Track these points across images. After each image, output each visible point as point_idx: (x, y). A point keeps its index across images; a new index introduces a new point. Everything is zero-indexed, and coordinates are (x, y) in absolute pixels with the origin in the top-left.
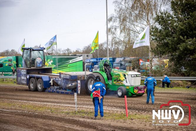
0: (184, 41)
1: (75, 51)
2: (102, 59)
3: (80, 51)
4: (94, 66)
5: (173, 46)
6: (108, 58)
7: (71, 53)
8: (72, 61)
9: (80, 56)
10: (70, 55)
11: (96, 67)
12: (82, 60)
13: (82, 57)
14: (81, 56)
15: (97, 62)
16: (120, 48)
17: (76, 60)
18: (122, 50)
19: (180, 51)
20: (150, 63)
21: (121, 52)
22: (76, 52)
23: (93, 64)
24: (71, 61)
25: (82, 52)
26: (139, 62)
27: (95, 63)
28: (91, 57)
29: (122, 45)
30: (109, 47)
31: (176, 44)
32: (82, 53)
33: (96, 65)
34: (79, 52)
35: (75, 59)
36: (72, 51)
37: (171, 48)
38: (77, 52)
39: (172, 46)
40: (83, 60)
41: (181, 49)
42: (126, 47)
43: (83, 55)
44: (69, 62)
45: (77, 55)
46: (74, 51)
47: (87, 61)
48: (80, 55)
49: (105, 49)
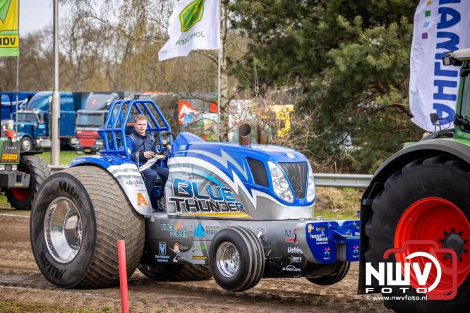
0: (353, 37)
2: (30, 97)
5: (312, 53)
6: (57, 94)
16: (106, 54)
18: (112, 64)
19: (338, 72)
20: (222, 118)
21: (108, 73)
26: (177, 113)
29: (114, 42)
30: (64, 52)
31: (322, 44)
37: (302, 62)
39: (306, 53)
41: (343, 68)
42: (128, 53)
49: (44, 57)
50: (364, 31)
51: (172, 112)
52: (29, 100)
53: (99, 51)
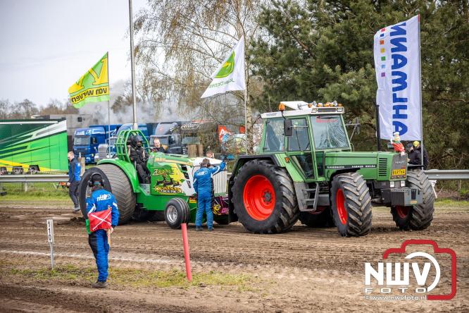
0: (335, 79)
1: (45, 106)
2: (118, 128)
3: (58, 106)
4: (97, 146)
5: (308, 90)
7: (34, 111)
8: (37, 134)
9: (59, 121)
10: (32, 117)
11: (102, 148)
12: (65, 131)
13: (64, 123)
14: (63, 119)
15: (106, 136)
16: (168, 96)
17: (49, 130)
20: (248, 137)
22: (47, 110)
23: (96, 141)
24: (34, 134)
25: (63, 109)
26: (217, 134)
27: (99, 137)
28: (88, 121)
29: (173, 88)
30: (139, 97)
31: (314, 84)
32: (65, 112)
33: (104, 143)
34: (56, 108)
35: (47, 128)
36: (38, 107)
38: (52, 108)
39: (304, 90)
40: (68, 131)
43: (68, 116)
44: (31, 136)
45: (51, 118)
46: (42, 107)
47: (78, 134)
48: (59, 117)
49: (126, 100)
50: (342, 74)
51: (214, 134)
52: (117, 130)
53: (163, 95)
